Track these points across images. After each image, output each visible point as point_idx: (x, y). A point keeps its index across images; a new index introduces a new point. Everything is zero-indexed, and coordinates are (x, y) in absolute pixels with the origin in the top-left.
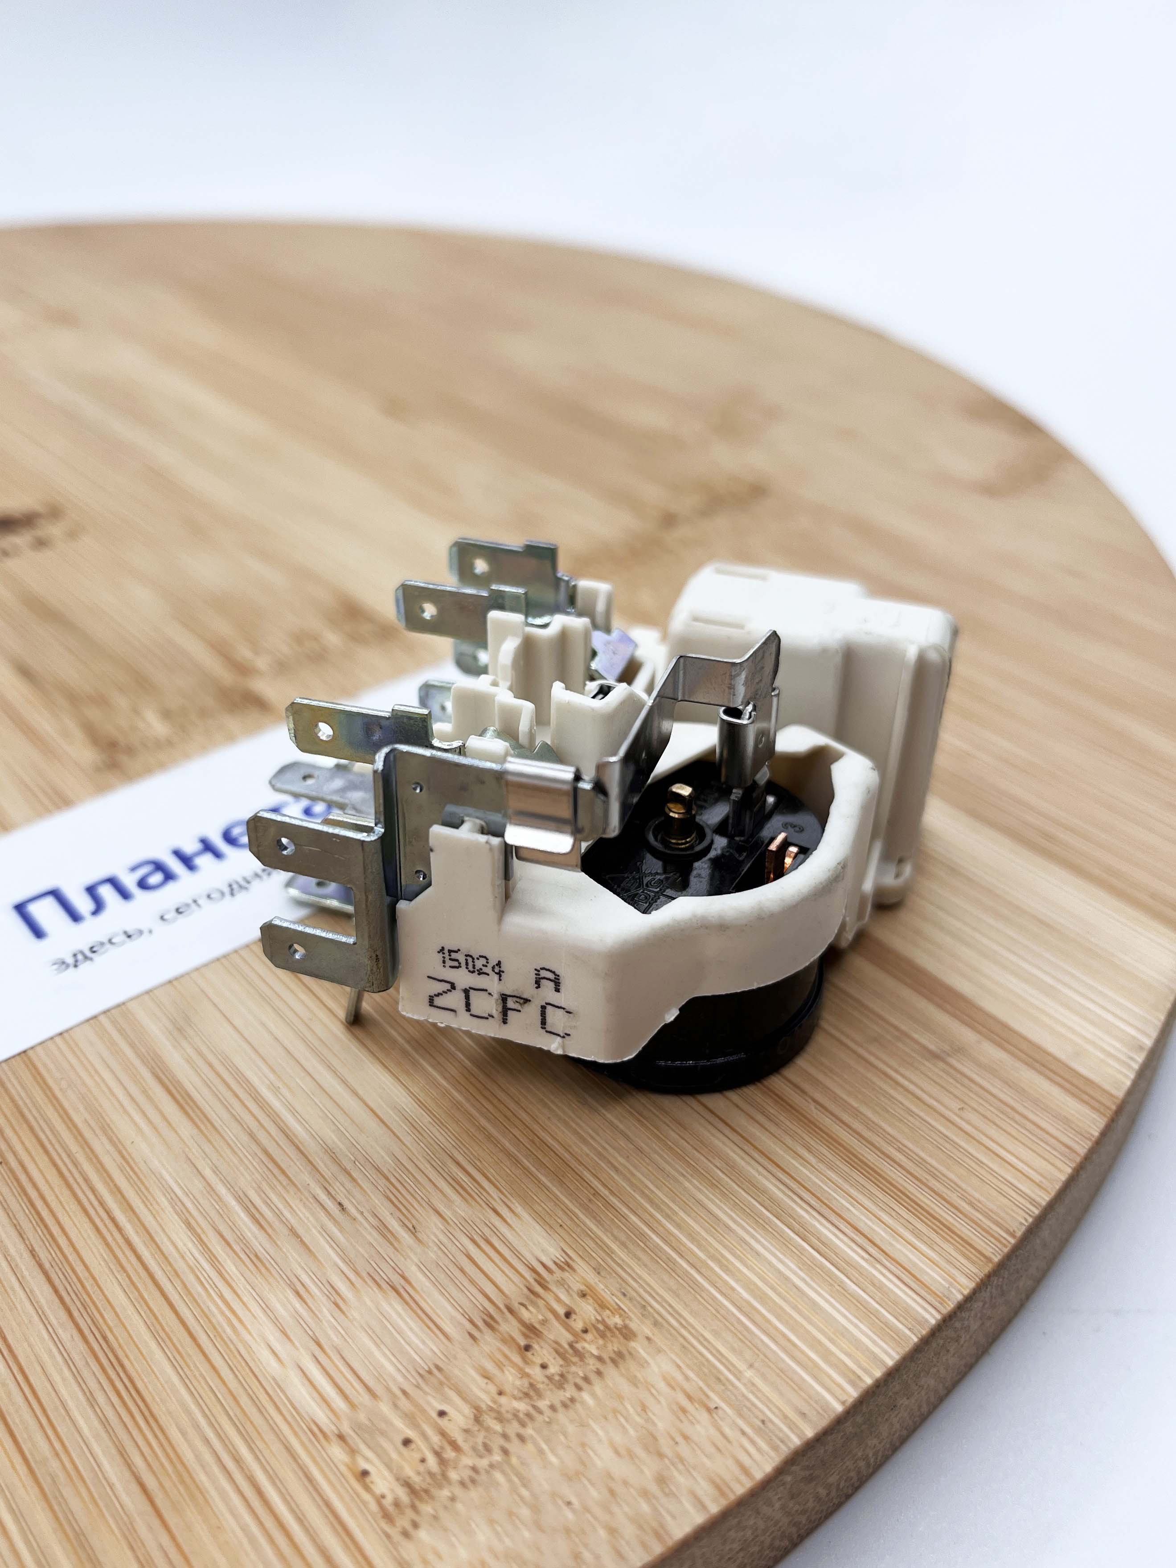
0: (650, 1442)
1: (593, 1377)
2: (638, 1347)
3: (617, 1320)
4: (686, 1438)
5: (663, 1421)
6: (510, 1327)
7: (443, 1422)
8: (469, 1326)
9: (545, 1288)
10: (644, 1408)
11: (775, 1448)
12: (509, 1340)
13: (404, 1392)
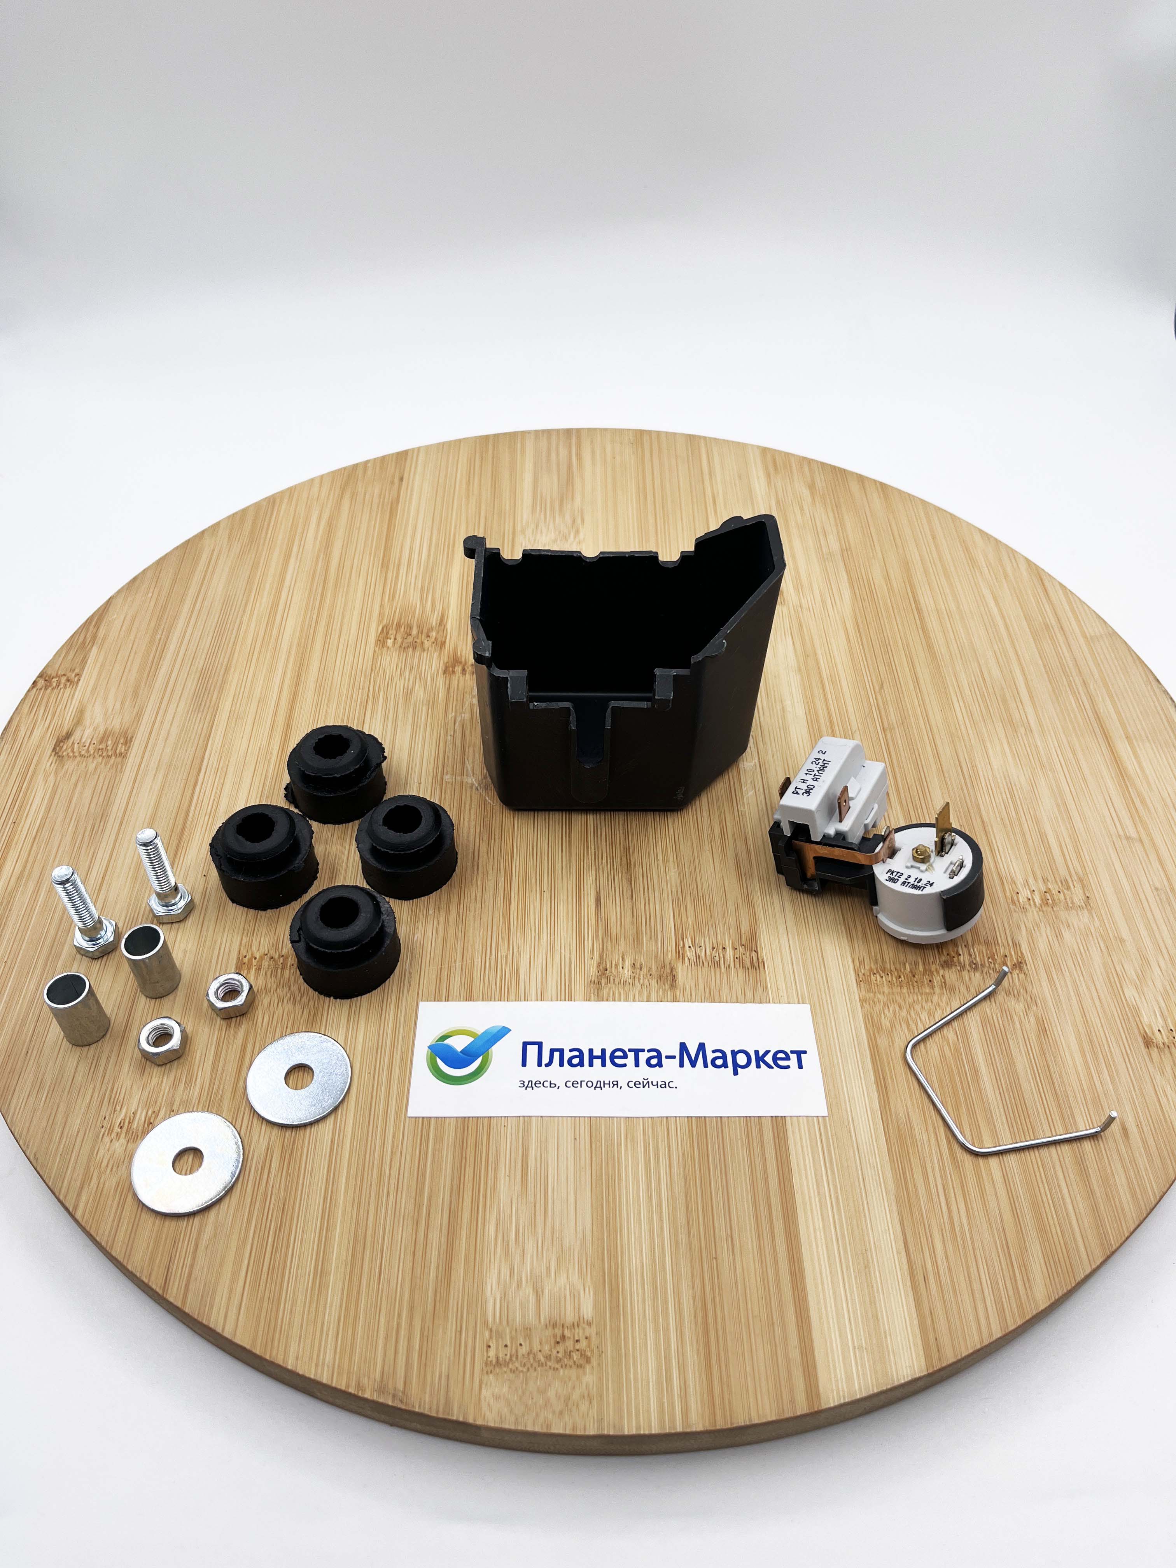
0: (567, 1399)
1: (568, 1366)
2: (588, 1367)
3: (589, 1354)
4: (577, 1406)
5: (576, 1396)
6: (558, 1332)
7: (519, 1347)
8: (548, 1323)
9: (578, 1326)
10: (574, 1388)
11: (598, 1429)
12: (555, 1336)
13: (516, 1330)
